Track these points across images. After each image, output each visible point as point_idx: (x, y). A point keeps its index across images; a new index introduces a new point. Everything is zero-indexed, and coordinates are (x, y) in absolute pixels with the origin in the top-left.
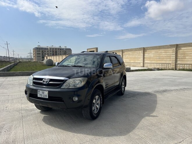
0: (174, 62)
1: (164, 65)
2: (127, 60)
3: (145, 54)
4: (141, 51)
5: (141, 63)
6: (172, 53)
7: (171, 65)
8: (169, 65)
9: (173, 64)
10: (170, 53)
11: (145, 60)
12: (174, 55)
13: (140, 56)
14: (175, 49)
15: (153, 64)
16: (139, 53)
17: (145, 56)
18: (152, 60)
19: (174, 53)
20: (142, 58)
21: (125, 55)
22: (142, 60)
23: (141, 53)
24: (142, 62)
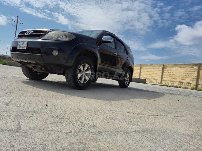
0: (195, 82)
1: (183, 84)
2: (145, 75)
3: (164, 71)
4: (160, 68)
5: (159, 80)
6: (193, 73)
7: (191, 84)
8: (190, 85)
9: (193, 84)
10: (191, 73)
11: (164, 77)
12: (196, 75)
13: (159, 73)
14: (197, 68)
15: (171, 82)
16: (158, 69)
17: (164, 73)
18: (170, 77)
19: (196, 73)
20: (161, 75)
21: (143, 71)
22: (161, 77)
23: (160, 70)
24: (160, 78)
